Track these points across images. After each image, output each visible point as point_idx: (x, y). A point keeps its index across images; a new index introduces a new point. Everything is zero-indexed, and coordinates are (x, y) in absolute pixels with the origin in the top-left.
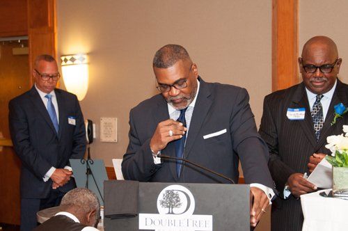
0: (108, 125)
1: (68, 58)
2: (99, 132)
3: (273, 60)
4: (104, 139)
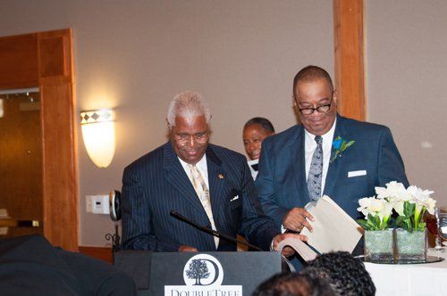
1: (90, 114)
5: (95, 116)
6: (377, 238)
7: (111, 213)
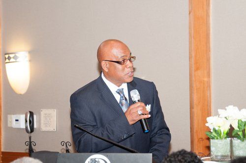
0: (48, 116)
1: (12, 56)
2: (39, 122)
4: (44, 128)
5: (16, 58)
6: (219, 145)
7: (26, 127)
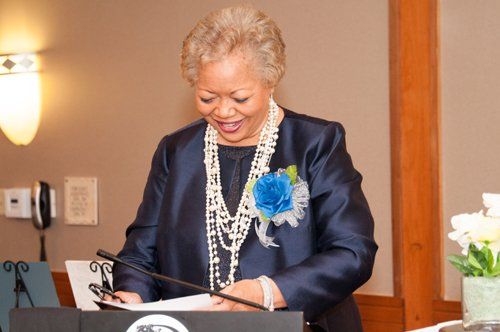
0: (79, 192)
2: (61, 205)
3: (392, 62)
4: (71, 218)
5: (8, 65)
7: (34, 218)
